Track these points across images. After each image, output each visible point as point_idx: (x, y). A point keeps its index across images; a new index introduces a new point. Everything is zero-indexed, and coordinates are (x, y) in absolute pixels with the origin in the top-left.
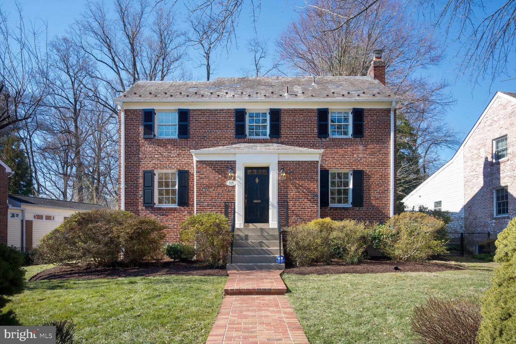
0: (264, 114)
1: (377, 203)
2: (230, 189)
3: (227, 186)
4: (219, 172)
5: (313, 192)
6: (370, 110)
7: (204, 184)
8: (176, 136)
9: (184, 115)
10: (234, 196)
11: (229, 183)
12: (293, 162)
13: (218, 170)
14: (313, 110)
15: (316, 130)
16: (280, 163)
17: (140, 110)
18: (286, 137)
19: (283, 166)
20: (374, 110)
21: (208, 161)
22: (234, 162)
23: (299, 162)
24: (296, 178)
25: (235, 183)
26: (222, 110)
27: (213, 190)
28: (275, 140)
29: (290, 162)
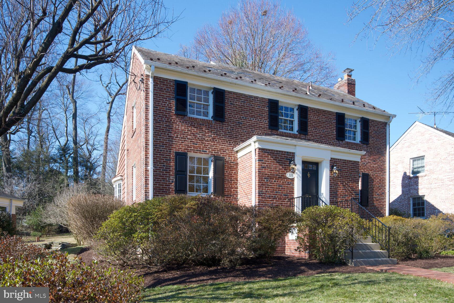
0: (292, 110)
1: (377, 204)
2: (290, 181)
3: (287, 178)
4: (280, 162)
5: (356, 191)
6: (373, 121)
7: (266, 174)
8: (210, 118)
9: (220, 96)
10: (293, 188)
11: (288, 175)
12: (341, 160)
13: (279, 160)
14: (333, 113)
15: (335, 133)
16: (332, 160)
17: (171, 81)
18: (312, 135)
20: (375, 121)
21: (269, 150)
22: (293, 154)
23: (345, 160)
24: (343, 176)
25: (295, 176)
26: (257, 98)
27: (275, 181)
28: (303, 136)
29: (338, 160)
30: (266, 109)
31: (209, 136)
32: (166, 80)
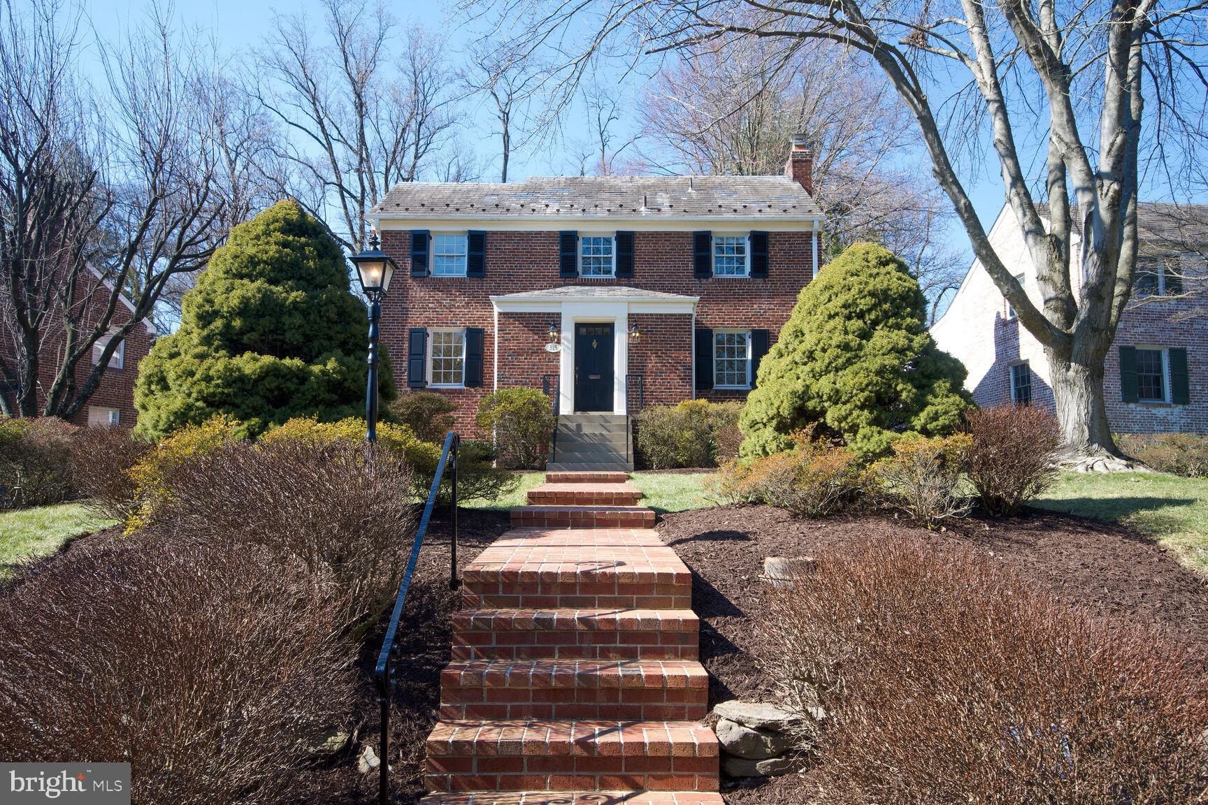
0: (608, 241)
2: (552, 357)
3: (547, 352)
4: (534, 330)
5: (684, 363)
6: (779, 234)
7: (510, 349)
8: (464, 275)
9: (477, 241)
10: (558, 367)
11: (549, 348)
12: (652, 315)
13: (532, 327)
14: (687, 233)
15: (691, 266)
16: (630, 316)
17: (405, 232)
18: (643, 277)
19: (635, 321)
20: (785, 233)
21: (517, 314)
22: (559, 315)
23: (661, 315)
24: (657, 341)
25: (560, 348)
26: (540, 233)
27: (525, 359)
28: (624, 280)
29: (647, 315)
30: (556, 248)
31: (461, 300)
32: (399, 232)
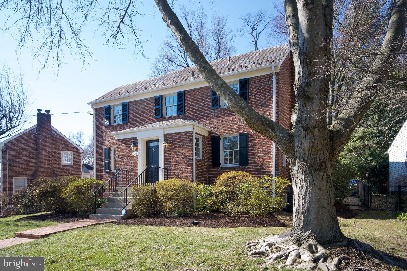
1: (261, 162)
2: (135, 158)
3: (133, 156)
5: (188, 157)
6: (255, 78)
7: (120, 156)
8: (121, 123)
9: (125, 106)
10: (137, 163)
11: (134, 154)
12: (174, 133)
13: (128, 145)
14: (208, 87)
15: (210, 104)
16: (165, 135)
18: (189, 113)
19: (168, 138)
20: (258, 77)
21: (122, 139)
22: (137, 138)
23: (178, 133)
24: (177, 146)
25: (138, 154)
26: (147, 99)
27: (126, 160)
28: (180, 116)
29: (172, 134)
30: (154, 105)
